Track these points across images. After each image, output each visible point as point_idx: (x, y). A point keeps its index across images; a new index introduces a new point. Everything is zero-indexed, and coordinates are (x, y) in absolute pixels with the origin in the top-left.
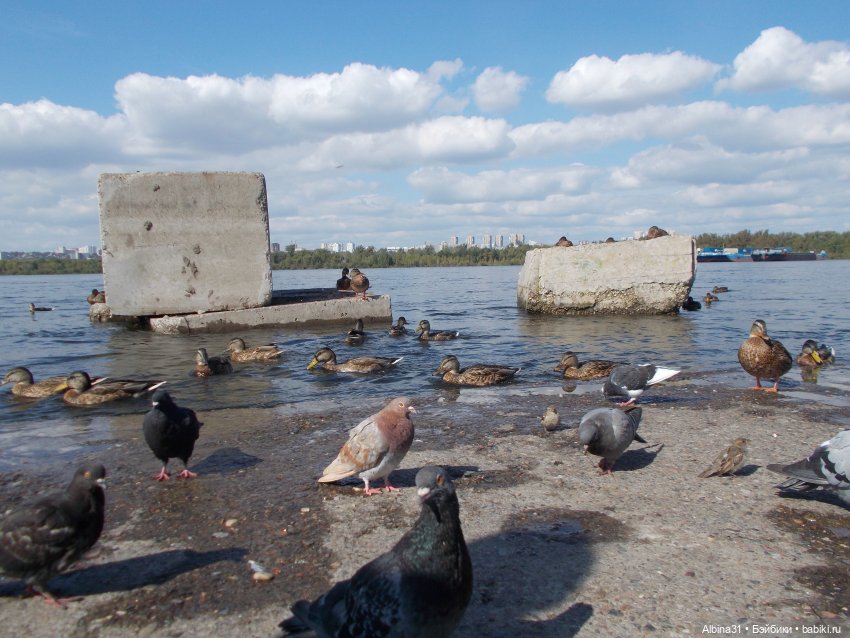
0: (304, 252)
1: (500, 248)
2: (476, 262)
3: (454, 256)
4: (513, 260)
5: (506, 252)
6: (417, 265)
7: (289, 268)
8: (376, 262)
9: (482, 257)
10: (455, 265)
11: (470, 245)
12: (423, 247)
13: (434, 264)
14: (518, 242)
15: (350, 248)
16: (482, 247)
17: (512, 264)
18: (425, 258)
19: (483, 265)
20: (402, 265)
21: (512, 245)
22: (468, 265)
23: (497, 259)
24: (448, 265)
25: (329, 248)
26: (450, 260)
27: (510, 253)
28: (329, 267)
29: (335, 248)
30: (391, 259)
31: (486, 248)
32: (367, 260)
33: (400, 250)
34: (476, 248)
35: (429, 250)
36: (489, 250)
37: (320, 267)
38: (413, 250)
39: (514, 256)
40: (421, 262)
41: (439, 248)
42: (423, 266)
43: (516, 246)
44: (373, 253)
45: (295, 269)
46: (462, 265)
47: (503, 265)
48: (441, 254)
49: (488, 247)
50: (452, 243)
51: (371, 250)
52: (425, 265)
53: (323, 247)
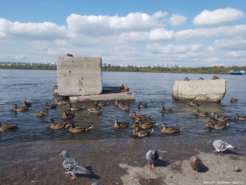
0: (113, 67)
1: (170, 68)
2: (163, 71)
3: (156, 69)
4: (174, 71)
5: (172, 69)
6: (145, 72)
7: (109, 71)
8: (134, 70)
9: (165, 70)
10: (156, 72)
11: (161, 66)
12: (147, 66)
13: (150, 72)
14: (176, 66)
15: (126, 66)
16: (165, 67)
17: (174, 73)
18: (148, 70)
19: (165, 72)
20: (141, 72)
21: (174, 67)
22: (161, 72)
23: (169, 71)
24: (155, 72)
25: (120, 66)
26: (155, 71)
27: (173, 69)
28: (120, 71)
29: (122, 66)
30: (138, 70)
31: (166, 68)
32: (131, 70)
33: (141, 67)
34: (163, 67)
35: (149, 67)
36: (167, 68)
37: (117, 71)
38: (144, 67)
39: (174, 70)
40: (146, 71)
41: (152, 67)
42: (147, 72)
43: (175, 67)
44: (133, 68)
45: (110, 71)
46: (158, 72)
47: (171, 73)
48: (153, 69)
49: (167, 67)
50: (156, 66)
51: (132, 66)
52: (148, 72)
53: (118, 65)
